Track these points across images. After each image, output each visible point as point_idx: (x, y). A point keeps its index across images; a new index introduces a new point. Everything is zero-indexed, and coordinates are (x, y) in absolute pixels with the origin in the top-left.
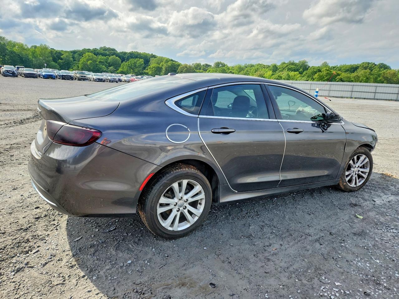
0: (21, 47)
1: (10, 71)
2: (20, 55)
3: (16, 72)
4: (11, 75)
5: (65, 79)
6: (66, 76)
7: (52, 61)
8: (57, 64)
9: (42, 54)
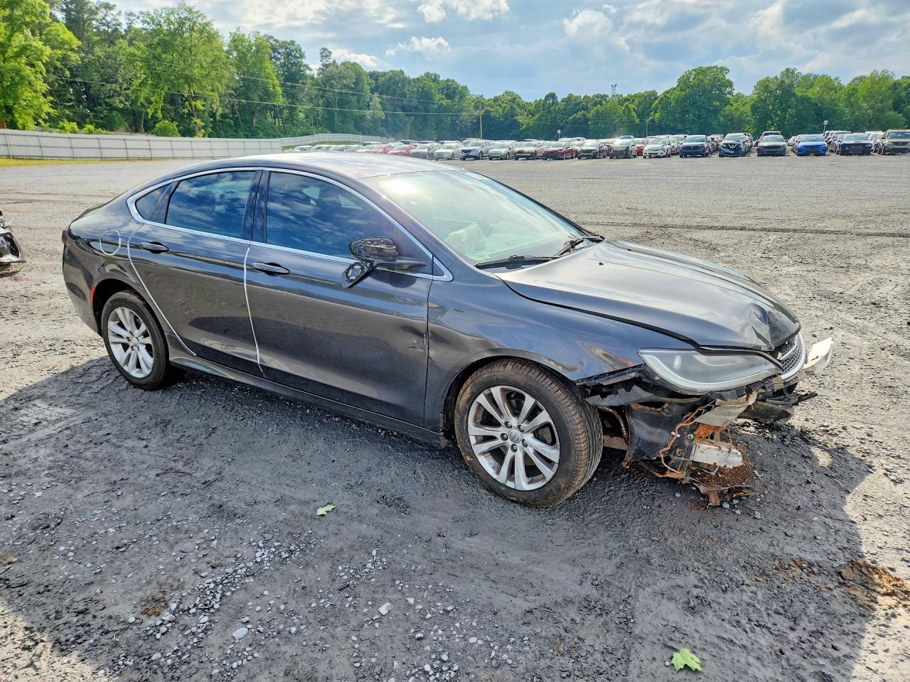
0: (829, 84)
1: (731, 144)
2: (819, 105)
3: (742, 146)
4: (733, 152)
5: (851, 155)
6: (853, 147)
7: (890, 109)
8: (900, 115)
9: (871, 96)
